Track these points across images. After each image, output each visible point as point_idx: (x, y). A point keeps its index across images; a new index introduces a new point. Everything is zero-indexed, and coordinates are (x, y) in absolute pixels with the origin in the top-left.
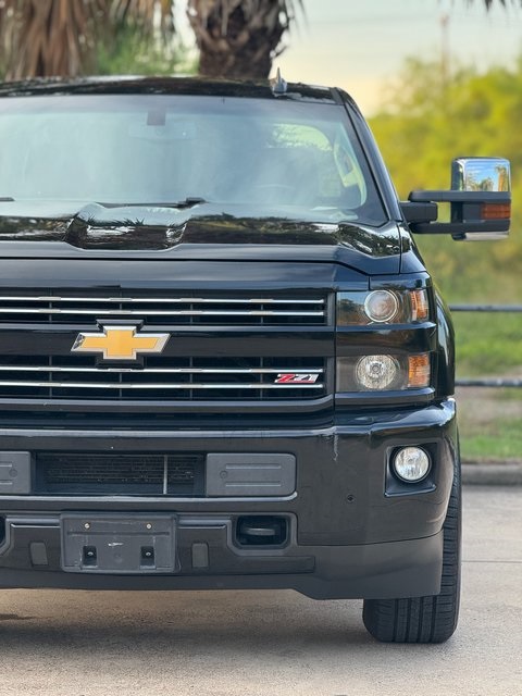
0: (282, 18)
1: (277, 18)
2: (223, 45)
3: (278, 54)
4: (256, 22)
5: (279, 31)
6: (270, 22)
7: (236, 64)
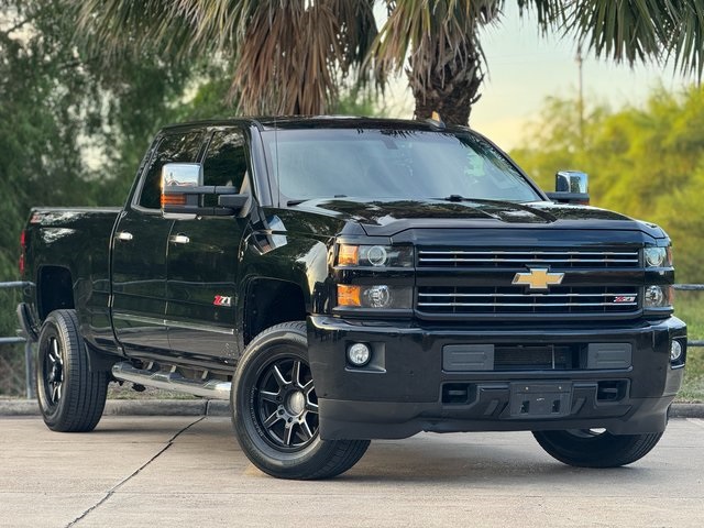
0: (478, 75)
1: (475, 74)
2: (435, 94)
3: (474, 101)
4: (459, 77)
5: (476, 83)
6: (469, 78)
7: (444, 107)
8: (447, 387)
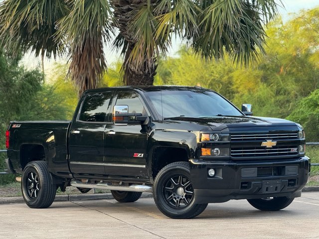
8: (242, 183)
